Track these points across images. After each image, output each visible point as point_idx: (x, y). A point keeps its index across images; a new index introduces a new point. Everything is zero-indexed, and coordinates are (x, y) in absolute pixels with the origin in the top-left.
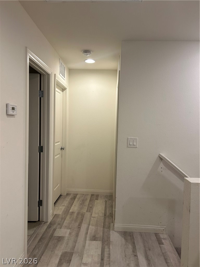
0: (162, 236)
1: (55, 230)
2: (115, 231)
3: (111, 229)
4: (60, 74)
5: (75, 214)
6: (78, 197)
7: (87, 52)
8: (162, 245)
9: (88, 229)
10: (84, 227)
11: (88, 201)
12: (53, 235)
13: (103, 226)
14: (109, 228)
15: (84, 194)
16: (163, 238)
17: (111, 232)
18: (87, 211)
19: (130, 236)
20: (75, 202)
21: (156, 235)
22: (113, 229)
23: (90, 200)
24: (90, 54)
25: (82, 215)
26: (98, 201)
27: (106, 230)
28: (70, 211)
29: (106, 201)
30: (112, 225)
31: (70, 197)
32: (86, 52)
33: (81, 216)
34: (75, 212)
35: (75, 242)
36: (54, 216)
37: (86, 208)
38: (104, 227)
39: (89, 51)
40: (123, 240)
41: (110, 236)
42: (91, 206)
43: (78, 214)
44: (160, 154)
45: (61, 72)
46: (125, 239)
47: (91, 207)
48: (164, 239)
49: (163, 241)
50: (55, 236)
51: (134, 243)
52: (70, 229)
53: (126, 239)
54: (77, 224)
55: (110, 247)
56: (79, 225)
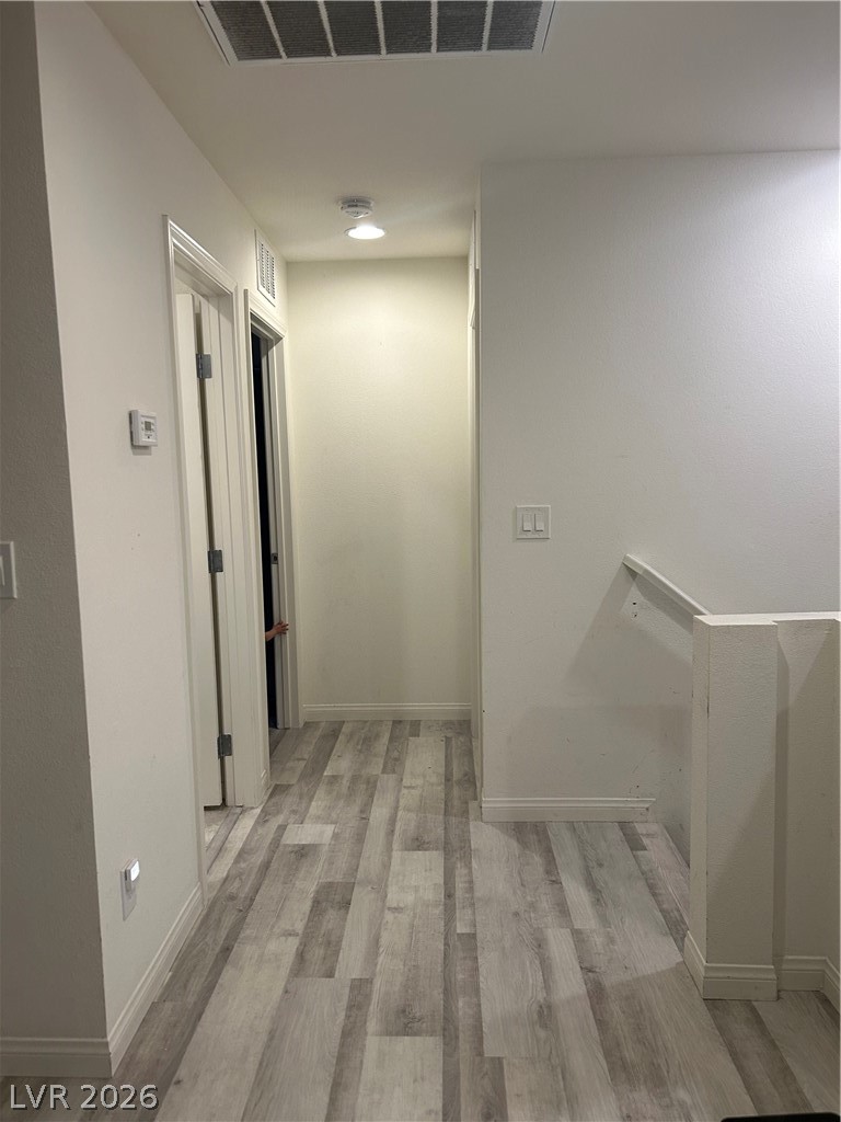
0: (640, 828)
1: (282, 828)
2: (487, 823)
3: (471, 817)
4: (261, 288)
5: (344, 782)
6: (346, 729)
7: (356, 206)
8: (640, 853)
9: (393, 821)
10: (379, 813)
11: (385, 739)
12: (279, 841)
13: (442, 812)
14: (465, 813)
15: (366, 722)
16: (644, 832)
17: (471, 826)
18: (384, 772)
19: (537, 834)
20: (337, 746)
21: (624, 826)
22: (480, 817)
23: (391, 739)
24: (367, 211)
25: (368, 782)
26: (421, 739)
27: (453, 820)
28: (325, 774)
29: (448, 740)
30: (473, 805)
31: (318, 733)
32: (353, 206)
33: (365, 786)
34: (342, 777)
35: (357, 855)
36: (270, 790)
37: (381, 761)
38: (446, 813)
39: (363, 201)
40: (514, 844)
41: (469, 836)
42: (396, 754)
43: (355, 779)
44: (626, 558)
45: (262, 278)
46: (518, 840)
47: (396, 760)
48: (648, 835)
49: (646, 841)
50: (286, 846)
51: (549, 851)
52: (336, 823)
53: (524, 844)
54: (355, 809)
55: (470, 863)
56: (362, 812)
